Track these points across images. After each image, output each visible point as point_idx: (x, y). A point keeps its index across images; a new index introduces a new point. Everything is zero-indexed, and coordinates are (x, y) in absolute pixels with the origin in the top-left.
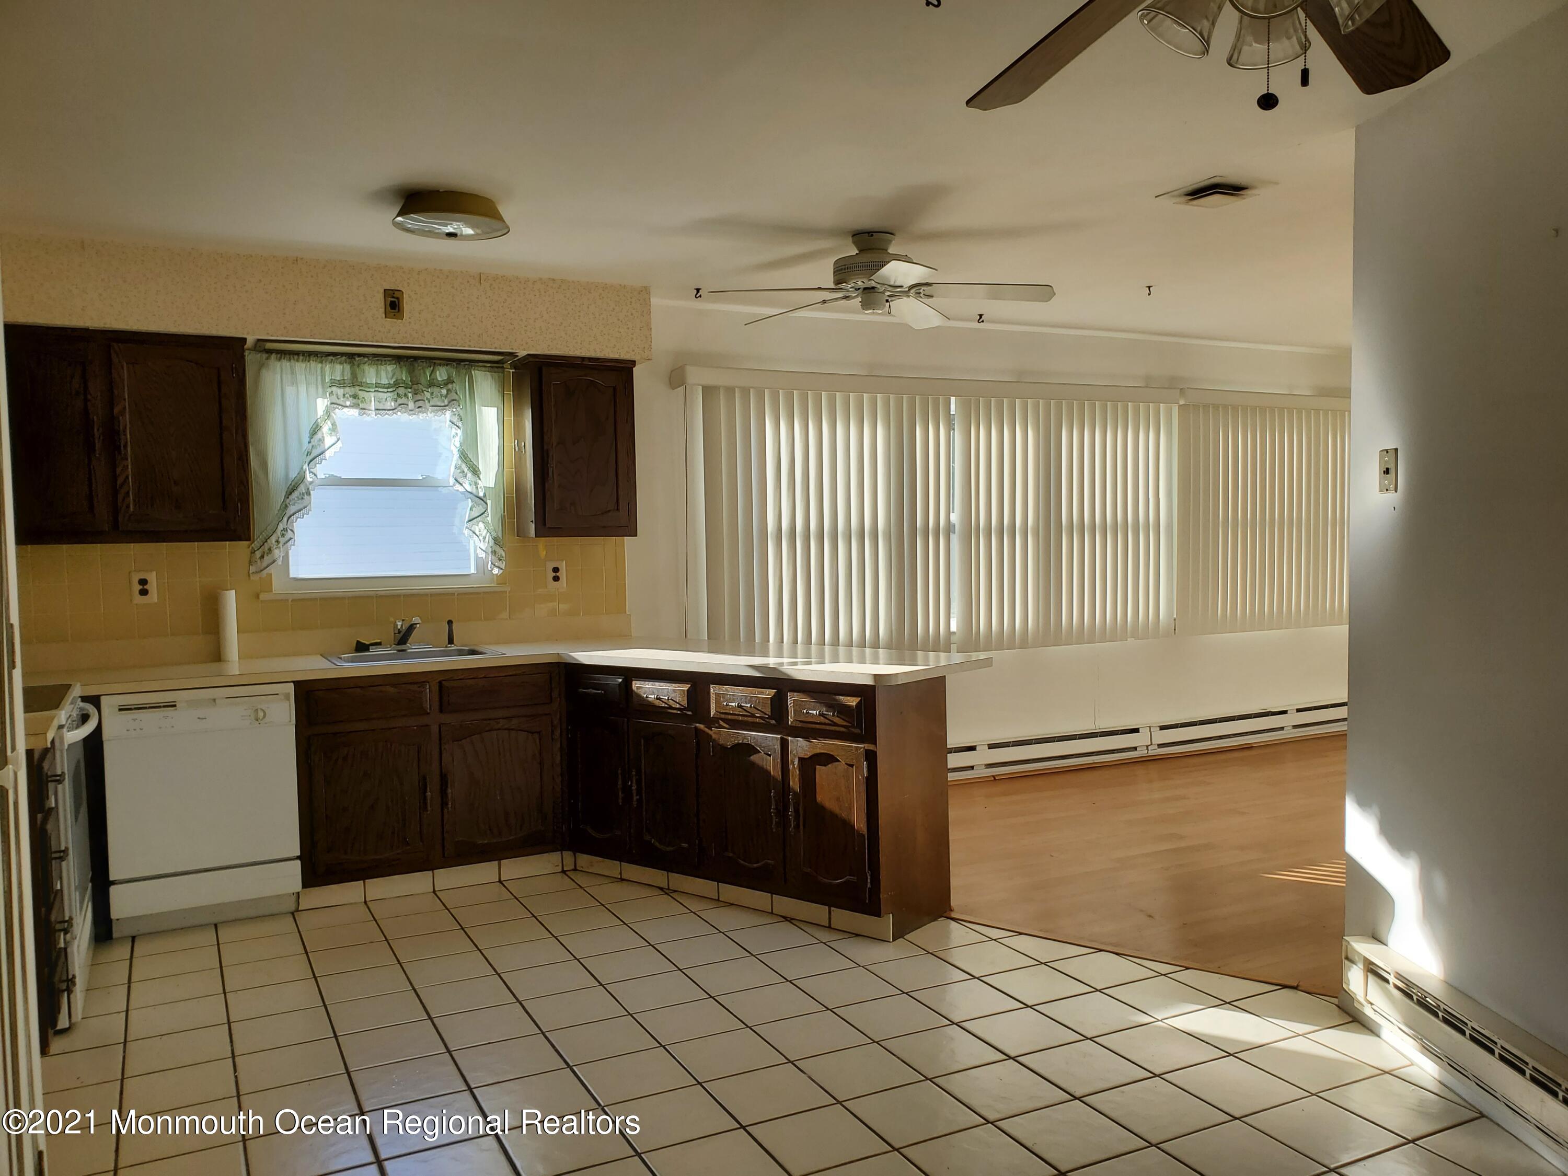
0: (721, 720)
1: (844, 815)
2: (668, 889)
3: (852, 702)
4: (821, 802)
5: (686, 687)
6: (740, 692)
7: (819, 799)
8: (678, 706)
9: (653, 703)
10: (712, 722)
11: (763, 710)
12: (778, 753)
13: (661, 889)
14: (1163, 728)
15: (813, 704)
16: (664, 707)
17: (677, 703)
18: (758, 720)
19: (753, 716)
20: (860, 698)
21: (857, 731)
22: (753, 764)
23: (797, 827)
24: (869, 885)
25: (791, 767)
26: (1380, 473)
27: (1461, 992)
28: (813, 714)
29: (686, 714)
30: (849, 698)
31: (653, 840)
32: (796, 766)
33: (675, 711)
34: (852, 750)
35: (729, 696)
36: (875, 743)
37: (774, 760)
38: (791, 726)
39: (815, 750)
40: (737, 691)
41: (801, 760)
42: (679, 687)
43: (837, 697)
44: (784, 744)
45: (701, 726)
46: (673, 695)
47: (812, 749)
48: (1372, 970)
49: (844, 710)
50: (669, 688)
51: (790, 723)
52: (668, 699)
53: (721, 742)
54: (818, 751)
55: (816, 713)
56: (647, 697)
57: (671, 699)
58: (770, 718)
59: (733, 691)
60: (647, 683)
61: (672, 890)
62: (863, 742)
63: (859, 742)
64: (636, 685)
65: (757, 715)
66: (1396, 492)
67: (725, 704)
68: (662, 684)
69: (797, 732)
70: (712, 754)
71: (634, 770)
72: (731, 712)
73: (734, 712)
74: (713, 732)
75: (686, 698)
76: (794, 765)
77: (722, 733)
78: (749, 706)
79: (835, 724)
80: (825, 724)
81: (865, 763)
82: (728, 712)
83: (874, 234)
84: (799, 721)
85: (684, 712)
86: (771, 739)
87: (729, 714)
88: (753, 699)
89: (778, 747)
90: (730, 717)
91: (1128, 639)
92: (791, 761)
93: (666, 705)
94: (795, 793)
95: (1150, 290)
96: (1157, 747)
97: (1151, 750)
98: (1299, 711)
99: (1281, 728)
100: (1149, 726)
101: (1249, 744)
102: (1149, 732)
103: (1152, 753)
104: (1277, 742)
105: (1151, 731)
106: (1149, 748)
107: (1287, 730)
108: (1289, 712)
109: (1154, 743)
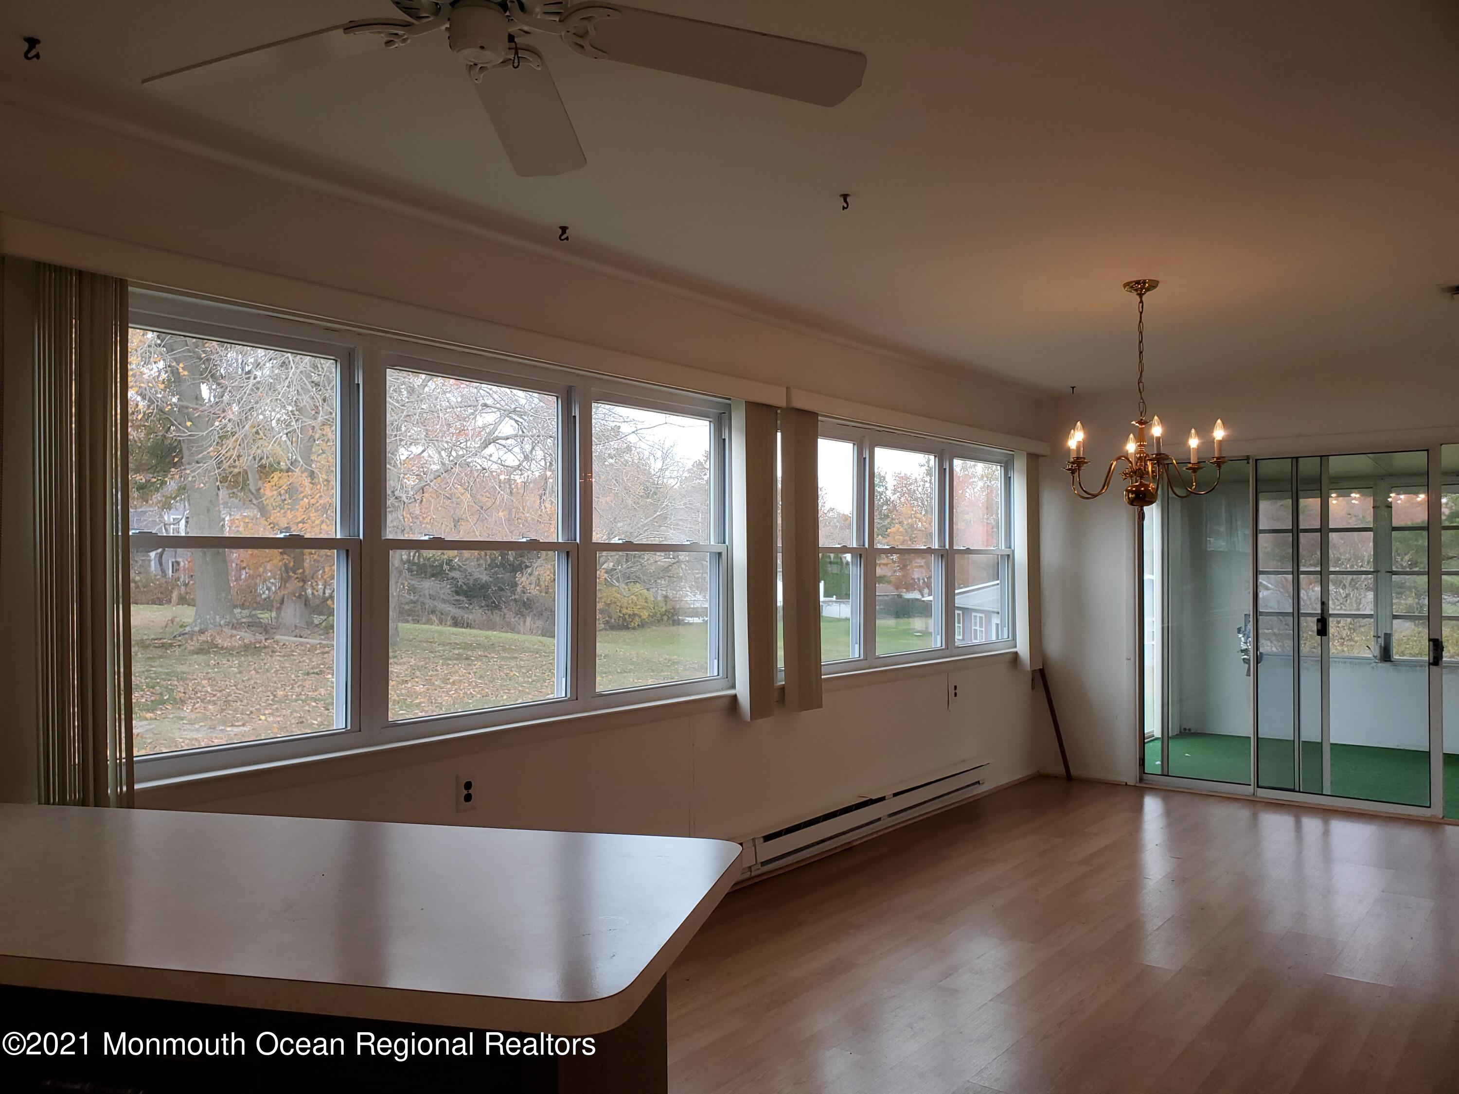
14: (767, 839)
95: (845, 201)
96: (760, 865)
97: (755, 871)
98: (895, 795)
99: (879, 819)
100: (753, 839)
101: (849, 843)
102: (753, 847)
103: (753, 874)
104: (875, 836)
105: (755, 846)
106: (753, 868)
107: (884, 819)
108: (886, 798)
109: (758, 862)
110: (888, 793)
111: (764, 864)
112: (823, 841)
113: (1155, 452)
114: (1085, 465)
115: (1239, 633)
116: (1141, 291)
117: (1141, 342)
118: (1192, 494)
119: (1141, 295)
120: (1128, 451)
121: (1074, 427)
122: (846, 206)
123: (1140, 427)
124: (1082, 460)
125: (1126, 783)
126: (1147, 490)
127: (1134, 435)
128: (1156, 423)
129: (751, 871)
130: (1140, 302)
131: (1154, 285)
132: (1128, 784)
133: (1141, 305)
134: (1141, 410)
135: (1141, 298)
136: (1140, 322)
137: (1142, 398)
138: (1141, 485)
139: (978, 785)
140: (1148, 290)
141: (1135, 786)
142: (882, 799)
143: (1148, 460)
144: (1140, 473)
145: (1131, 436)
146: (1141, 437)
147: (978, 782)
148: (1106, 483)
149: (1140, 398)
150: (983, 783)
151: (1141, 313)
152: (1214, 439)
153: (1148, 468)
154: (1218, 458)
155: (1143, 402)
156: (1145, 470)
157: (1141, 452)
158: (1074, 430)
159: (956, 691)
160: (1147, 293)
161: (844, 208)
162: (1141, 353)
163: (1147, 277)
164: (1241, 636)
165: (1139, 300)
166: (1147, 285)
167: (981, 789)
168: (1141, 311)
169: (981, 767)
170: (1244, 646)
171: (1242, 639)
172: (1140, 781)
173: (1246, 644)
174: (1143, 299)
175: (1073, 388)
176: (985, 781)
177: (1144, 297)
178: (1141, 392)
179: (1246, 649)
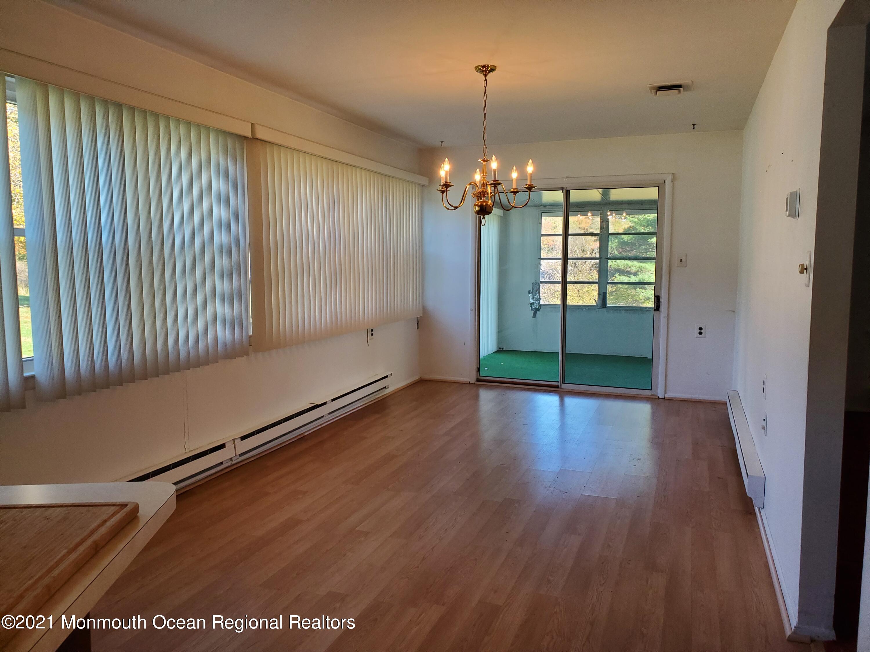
14: (243, 438)
96: (239, 456)
98: (333, 400)
99: (323, 417)
100: (233, 439)
103: (234, 462)
104: (320, 427)
105: (234, 444)
106: (233, 459)
107: (325, 417)
108: (328, 403)
109: (237, 454)
110: (328, 399)
111: (241, 455)
112: (284, 435)
113: (493, 180)
114: (450, 187)
115: (529, 293)
116: (486, 72)
117: (485, 107)
118: (513, 208)
119: (485, 75)
120: (475, 180)
121: (443, 162)
123: (484, 163)
124: (449, 183)
125: (470, 382)
126: (487, 205)
127: (479, 169)
128: (494, 160)
129: (232, 461)
130: (485, 80)
131: (493, 69)
133: (485, 82)
134: (485, 152)
135: (486, 77)
136: (485, 93)
137: (485, 144)
138: (484, 201)
139: (385, 389)
140: (490, 72)
141: (474, 384)
142: (325, 404)
143: (488, 184)
144: (482, 194)
145: (478, 170)
146: (484, 171)
147: (385, 387)
148: (463, 199)
149: (484, 144)
150: (388, 388)
151: (485, 87)
152: (528, 172)
153: (488, 191)
154: (529, 185)
155: (486, 147)
156: (486, 192)
157: (484, 180)
158: (444, 164)
159: (372, 332)
160: (489, 74)
162: (485, 114)
163: (490, 63)
164: (530, 295)
166: (489, 68)
167: (387, 391)
168: (485, 86)
169: (387, 377)
170: (532, 301)
171: (531, 297)
172: (477, 381)
173: (533, 299)
174: (487, 78)
175: (442, 142)
176: (390, 386)
177: (487, 76)
178: (484, 140)
179: (533, 303)
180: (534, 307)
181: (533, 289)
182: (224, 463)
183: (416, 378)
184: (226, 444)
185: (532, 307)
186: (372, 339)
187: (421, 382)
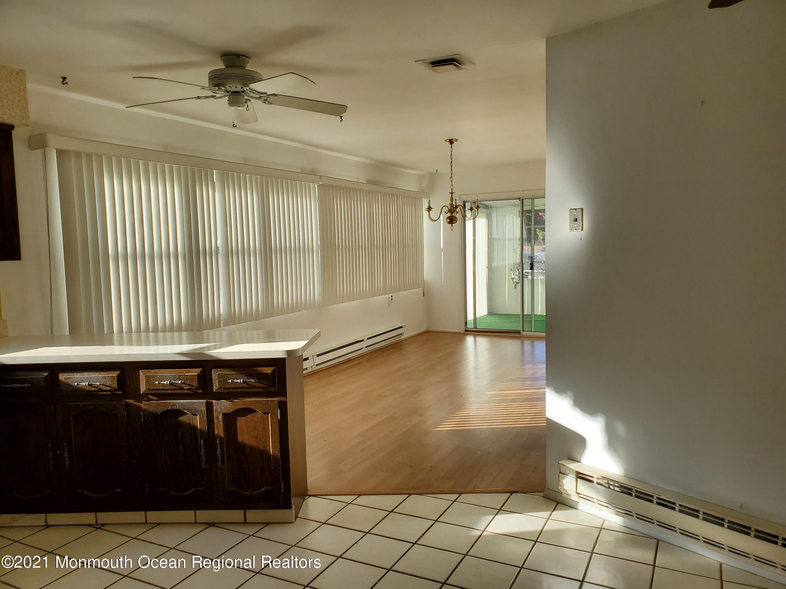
0: (150, 395)
1: (261, 447)
2: (97, 524)
3: (269, 370)
4: (242, 441)
5: (115, 374)
6: (168, 373)
7: (240, 439)
8: (108, 388)
9: (83, 389)
10: (139, 397)
11: (190, 384)
12: (204, 413)
13: (90, 525)
14: (318, 356)
15: (235, 375)
16: (94, 391)
17: (108, 386)
18: (186, 391)
19: (182, 388)
20: (274, 368)
21: (273, 389)
22: (181, 423)
23: (223, 462)
24: (283, 490)
25: (216, 421)
26: (570, 221)
27: (636, 480)
28: (238, 382)
29: (116, 393)
30: (265, 368)
31: (85, 492)
32: (220, 420)
33: (105, 393)
34: (268, 403)
35: (158, 377)
36: (286, 396)
37: (200, 418)
38: (215, 392)
39: (237, 407)
40: (166, 373)
41: (224, 415)
42: (108, 374)
43: (255, 368)
44: (209, 407)
45: (131, 401)
46: (103, 381)
47: (234, 407)
48: (580, 476)
49: (260, 377)
50: (99, 376)
51: (214, 390)
52: (100, 384)
53: (151, 410)
54: (239, 407)
55: (240, 381)
56: (77, 385)
57: (103, 384)
58: (197, 388)
59: (162, 373)
60: (75, 374)
61: (101, 524)
62: (275, 396)
63: (272, 397)
64: (62, 377)
65: (185, 388)
66: (582, 230)
67: (157, 383)
68: (91, 373)
69: (219, 396)
70: (142, 420)
71: (65, 442)
72: (161, 388)
73: (164, 388)
74: (144, 405)
75: (116, 382)
76: (218, 419)
77: (152, 404)
78: (180, 382)
79: (254, 387)
80: (247, 388)
81: (279, 410)
82: (159, 388)
83: (240, 56)
84: (222, 388)
85: (115, 392)
86: (200, 404)
87: (160, 390)
88: (182, 377)
89: (204, 408)
90: (159, 392)
91: (303, 310)
92: (216, 417)
93: (96, 389)
94: (221, 439)
95: (341, 118)
97: (313, 368)
98: (368, 339)
99: (362, 348)
101: (350, 358)
102: (313, 359)
104: (360, 355)
105: (313, 358)
107: (364, 349)
108: (364, 340)
109: (315, 364)
110: (365, 338)
111: (317, 365)
112: (340, 357)
116: (451, 143)
117: (451, 162)
122: (341, 120)
123: (451, 195)
125: (460, 332)
131: (456, 140)
132: (461, 332)
133: (451, 148)
134: (452, 188)
136: (451, 155)
137: (452, 184)
138: (452, 216)
141: (463, 333)
142: (363, 340)
144: (451, 212)
146: (452, 199)
147: (401, 334)
150: (403, 334)
157: (452, 204)
159: (392, 298)
161: (341, 121)
162: (451, 166)
163: (453, 137)
164: (512, 272)
165: (451, 146)
166: (453, 141)
167: (403, 337)
168: (451, 150)
169: (402, 327)
170: (513, 276)
171: (512, 273)
172: (465, 331)
173: (514, 275)
174: (452, 146)
175: (437, 170)
176: (404, 333)
177: (452, 145)
178: (452, 182)
179: (514, 278)
180: (514, 281)
181: (514, 267)
182: (308, 369)
183: (423, 330)
184: (309, 358)
185: (513, 281)
186: (392, 302)
187: (427, 332)
